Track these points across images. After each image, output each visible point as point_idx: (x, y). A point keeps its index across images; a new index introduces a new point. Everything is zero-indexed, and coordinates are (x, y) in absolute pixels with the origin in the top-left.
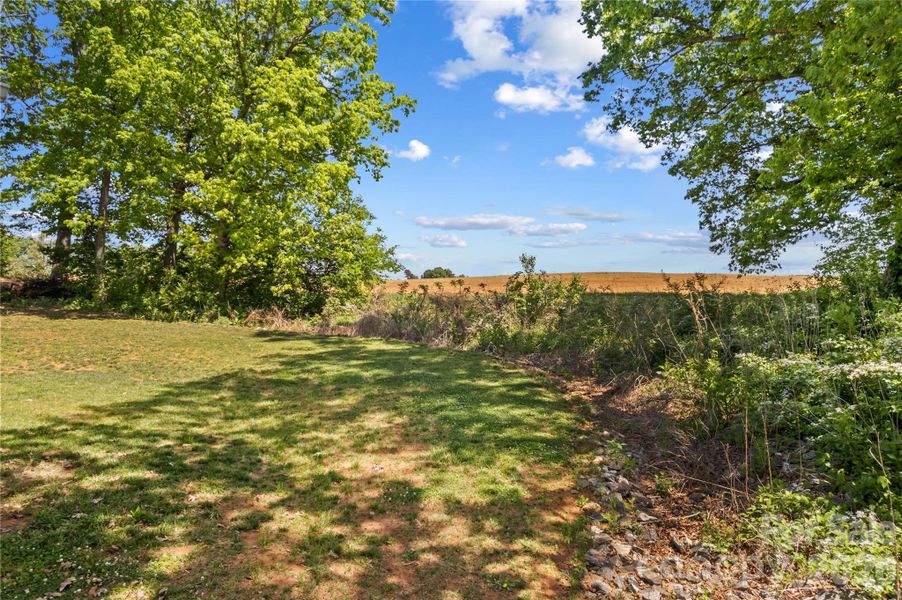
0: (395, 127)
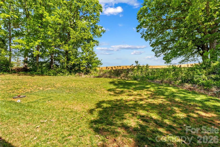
0: (101, 36)
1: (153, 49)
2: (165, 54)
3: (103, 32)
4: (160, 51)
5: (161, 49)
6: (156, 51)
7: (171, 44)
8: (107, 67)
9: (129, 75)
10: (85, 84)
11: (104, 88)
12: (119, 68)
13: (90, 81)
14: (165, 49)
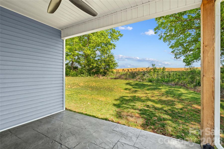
0: (118, 40)
1: (173, 50)
2: (186, 56)
3: (120, 36)
4: (181, 52)
5: (182, 51)
6: (176, 53)
7: (193, 45)
8: (123, 69)
9: (144, 78)
10: (103, 84)
11: (120, 88)
12: (135, 70)
13: (108, 82)
14: (186, 50)
